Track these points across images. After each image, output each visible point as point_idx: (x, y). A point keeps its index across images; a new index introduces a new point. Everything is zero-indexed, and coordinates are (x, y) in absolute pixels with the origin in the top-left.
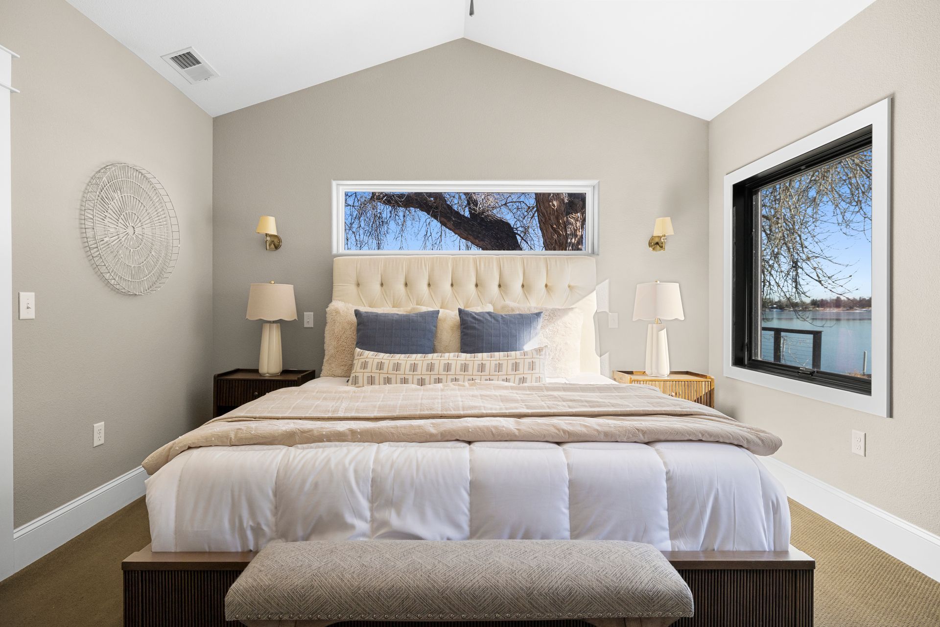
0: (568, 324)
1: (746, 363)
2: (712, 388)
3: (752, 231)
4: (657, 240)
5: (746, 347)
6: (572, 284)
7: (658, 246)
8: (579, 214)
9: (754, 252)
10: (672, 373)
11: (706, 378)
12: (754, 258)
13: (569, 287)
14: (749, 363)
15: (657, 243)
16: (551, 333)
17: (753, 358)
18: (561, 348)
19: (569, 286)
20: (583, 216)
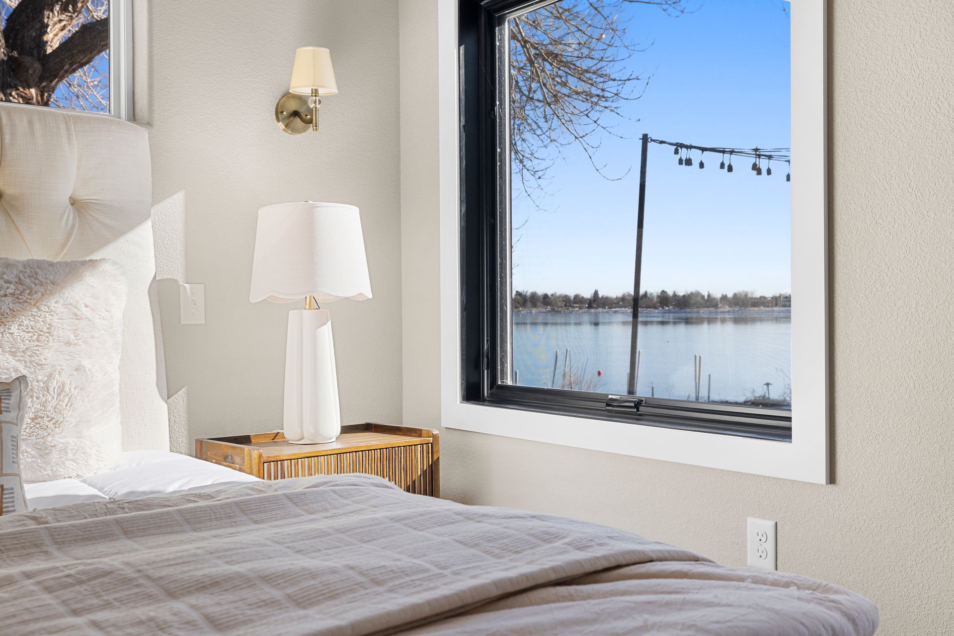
0: (84, 309)
1: (486, 395)
2: (435, 458)
3: (494, 104)
4: (293, 106)
5: (485, 360)
6: (82, 195)
7: (298, 120)
8: (33, 91)
9: (499, 150)
10: (347, 430)
11: (420, 436)
12: (498, 164)
13: (72, 204)
14: (491, 395)
15: (296, 114)
16: (27, 336)
17: (499, 383)
18: (63, 385)
19: (73, 202)
20: (42, 96)
